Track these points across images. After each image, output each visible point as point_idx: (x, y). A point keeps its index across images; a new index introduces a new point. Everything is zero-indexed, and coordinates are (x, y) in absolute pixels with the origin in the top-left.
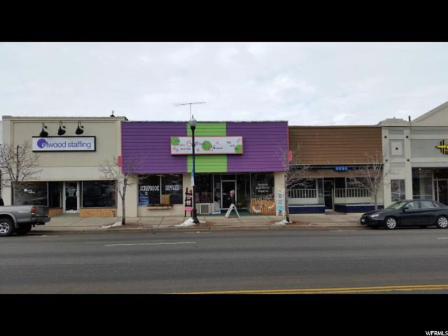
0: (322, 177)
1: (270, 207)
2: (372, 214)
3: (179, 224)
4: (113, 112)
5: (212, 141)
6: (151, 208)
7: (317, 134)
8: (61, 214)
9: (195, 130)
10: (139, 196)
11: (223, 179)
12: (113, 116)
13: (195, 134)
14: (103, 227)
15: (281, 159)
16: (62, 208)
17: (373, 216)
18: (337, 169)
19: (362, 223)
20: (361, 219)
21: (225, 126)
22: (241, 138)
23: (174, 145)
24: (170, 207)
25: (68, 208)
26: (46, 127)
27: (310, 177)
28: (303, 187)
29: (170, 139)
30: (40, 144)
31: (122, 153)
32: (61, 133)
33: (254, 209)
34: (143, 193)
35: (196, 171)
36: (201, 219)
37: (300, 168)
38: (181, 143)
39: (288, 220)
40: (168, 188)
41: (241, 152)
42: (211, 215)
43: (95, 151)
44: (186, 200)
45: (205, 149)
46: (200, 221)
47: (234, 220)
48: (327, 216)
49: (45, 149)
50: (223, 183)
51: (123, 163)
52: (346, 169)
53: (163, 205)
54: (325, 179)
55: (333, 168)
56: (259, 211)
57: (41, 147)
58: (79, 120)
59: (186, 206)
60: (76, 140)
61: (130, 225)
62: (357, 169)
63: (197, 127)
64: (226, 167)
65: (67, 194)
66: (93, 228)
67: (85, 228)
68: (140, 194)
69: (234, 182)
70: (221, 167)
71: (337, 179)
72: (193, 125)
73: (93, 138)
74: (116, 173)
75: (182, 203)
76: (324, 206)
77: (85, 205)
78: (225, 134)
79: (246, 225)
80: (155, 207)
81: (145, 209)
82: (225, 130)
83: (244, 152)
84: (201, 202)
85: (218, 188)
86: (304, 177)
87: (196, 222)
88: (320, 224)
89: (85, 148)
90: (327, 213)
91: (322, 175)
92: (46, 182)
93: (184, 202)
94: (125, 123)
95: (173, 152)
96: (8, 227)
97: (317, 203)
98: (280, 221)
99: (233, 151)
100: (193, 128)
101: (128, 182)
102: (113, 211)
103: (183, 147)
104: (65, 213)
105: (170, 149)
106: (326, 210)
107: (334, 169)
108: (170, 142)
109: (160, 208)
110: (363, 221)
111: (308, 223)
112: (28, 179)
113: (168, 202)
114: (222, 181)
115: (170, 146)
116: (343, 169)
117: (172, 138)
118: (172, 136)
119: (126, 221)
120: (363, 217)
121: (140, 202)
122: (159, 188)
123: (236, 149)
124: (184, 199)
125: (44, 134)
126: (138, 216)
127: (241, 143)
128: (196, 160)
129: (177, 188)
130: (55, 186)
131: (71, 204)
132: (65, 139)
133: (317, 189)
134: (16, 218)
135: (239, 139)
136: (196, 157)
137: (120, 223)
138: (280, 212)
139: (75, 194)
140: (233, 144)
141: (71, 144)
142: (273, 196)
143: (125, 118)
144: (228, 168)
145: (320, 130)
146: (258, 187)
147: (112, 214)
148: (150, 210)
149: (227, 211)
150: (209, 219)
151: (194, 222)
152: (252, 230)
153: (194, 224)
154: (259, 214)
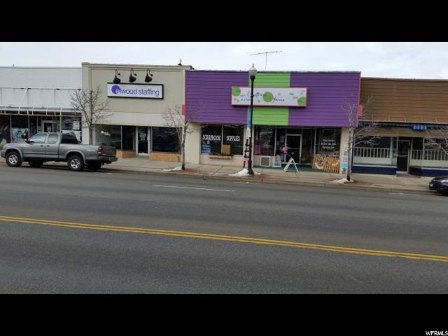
0: (397, 135)
1: (334, 165)
2: (443, 179)
3: (234, 173)
4: (181, 61)
5: (274, 92)
6: (213, 156)
7: (395, 87)
8: (134, 156)
9: (255, 81)
10: (202, 144)
11: (288, 133)
12: (180, 64)
13: (254, 84)
14: (165, 170)
15: (347, 114)
16: (135, 151)
17: (443, 181)
18: (415, 127)
19: (431, 188)
20: (430, 183)
21: (289, 77)
22: (305, 89)
23: (235, 95)
24: (230, 157)
25: (140, 151)
26: (119, 74)
27: (378, 135)
28: (369, 146)
29: (231, 89)
30: (114, 90)
31: (186, 102)
32: (132, 80)
33: (316, 165)
34: (206, 141)
35: (254, 123)
36: (256, 171)
37: (367, 125)
38: (241, 94)
39: (349, 179)
40: (230, 138)
41: (304, 105)
42: (271, 168)
43: (162, 99)
44: (246, 151)
45: (266, 100)
46: (255, 173)
47: (292, 175)
48: (399, 178)
49: (119, 95)
50: (288, 137)
51: (186, 112)
52: (425, 128)
53: (223, 155)
54: (400, 138)
55: (410, 126)
56: (322, 168)
57: (115, 93)
58: (148, 68)
59: (245, 157)
60: (146, 88)
61: (189, 170)
62: (435, 129)
63: (256, 77)
64: (287, 120)
65: (139, 138)
66: (155, 170)
67: (148, 170)
68: (203, 142)
69: (299, 137)
70: (282, 120)
71: (416, 139)
72: (253, 74)
73: (161, 87)
74: (178, 120)
75: (242, 154)
76: (396, 167)
77: (154, 150)
78: (289, 85)
79: (300, 180)
80: (216, 156)
81: (206, 157)
82: (289, 81)
83: (307, 104)
84: (262, 155)
85: (282, 141)
86: (370, 135)
87: (251, 172)
88: (385, 185)
89: (154, 96)
90: (399, 175)
91: (396, 134)
92: (120, 126)
93: (244, 153)
94: (189, 71)
95: (234, 103)
96: (79, 163)
97: (390, 163)
98: (339, 179)
99: (295, 104)
100: (253, 78)
101: (188, 130)
102: (178, 157)
103: (243, 98)
104: (138, 156)
105: (231, 99)
106: (397, 172)
107: (411, 128)
108: (231, 92)
109: (221, 157)
110: (432, 185)
111: (371, 184)
112: (100, 122)
113: (229, 152)
114: (287, 135)
115: (231, 96)
116: (422, 128)
117: (233, 88)
118: (234, 86)
119: (186, 167)
120: (432, 182)
121: (202, 150)
122: (221, 138)
123: (299, 101)
124: (244, 150)
125: (117, 81)
126: (200, 163)
127: (305, 95)
128: (254, 112)
129: (237, 139)
130: (129, 130)
131: (143, 148)
132: (137, 86)
133: (391, 149)
134: (86, 156)
135: (304, 91)
136: (254, 109)
137: (180, 168)
138: (344, 170)
139: (146, 138)
140: (296, 96)
141: (141, 92)
142: (339, 154)
143: (191, 67)
144: (289, 122)
145: (399, 84)
146: (323, 142)
147: (177, 159)
148: (211, 158)
149: (286, 165)
150: (266, 171)
151: (249, 173)
152: (305, 185)
153: (248, 175)
154: (321, 171)
